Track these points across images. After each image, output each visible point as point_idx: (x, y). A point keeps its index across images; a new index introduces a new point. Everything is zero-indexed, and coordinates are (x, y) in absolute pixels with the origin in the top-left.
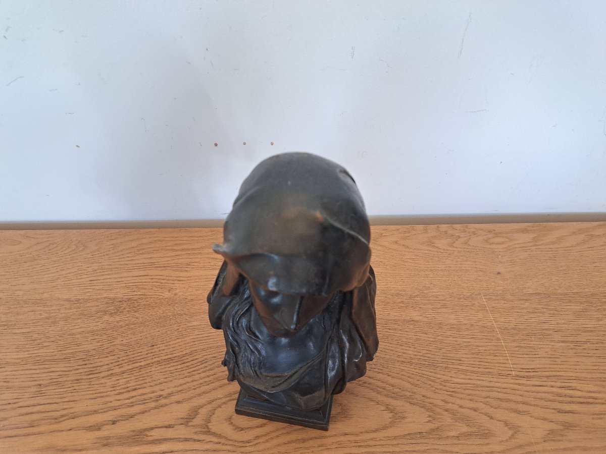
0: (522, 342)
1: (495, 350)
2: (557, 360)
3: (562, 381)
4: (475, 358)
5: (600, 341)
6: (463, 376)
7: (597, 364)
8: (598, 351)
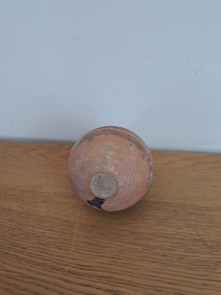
0: (93, 239)
1: (63, 244)
2: (119, 261)
3: (113, 283)
4: (39, 248)
5: (171, 248)
6: (17, 264)
7: (158, 270)
8: (165, 258)
